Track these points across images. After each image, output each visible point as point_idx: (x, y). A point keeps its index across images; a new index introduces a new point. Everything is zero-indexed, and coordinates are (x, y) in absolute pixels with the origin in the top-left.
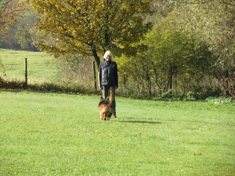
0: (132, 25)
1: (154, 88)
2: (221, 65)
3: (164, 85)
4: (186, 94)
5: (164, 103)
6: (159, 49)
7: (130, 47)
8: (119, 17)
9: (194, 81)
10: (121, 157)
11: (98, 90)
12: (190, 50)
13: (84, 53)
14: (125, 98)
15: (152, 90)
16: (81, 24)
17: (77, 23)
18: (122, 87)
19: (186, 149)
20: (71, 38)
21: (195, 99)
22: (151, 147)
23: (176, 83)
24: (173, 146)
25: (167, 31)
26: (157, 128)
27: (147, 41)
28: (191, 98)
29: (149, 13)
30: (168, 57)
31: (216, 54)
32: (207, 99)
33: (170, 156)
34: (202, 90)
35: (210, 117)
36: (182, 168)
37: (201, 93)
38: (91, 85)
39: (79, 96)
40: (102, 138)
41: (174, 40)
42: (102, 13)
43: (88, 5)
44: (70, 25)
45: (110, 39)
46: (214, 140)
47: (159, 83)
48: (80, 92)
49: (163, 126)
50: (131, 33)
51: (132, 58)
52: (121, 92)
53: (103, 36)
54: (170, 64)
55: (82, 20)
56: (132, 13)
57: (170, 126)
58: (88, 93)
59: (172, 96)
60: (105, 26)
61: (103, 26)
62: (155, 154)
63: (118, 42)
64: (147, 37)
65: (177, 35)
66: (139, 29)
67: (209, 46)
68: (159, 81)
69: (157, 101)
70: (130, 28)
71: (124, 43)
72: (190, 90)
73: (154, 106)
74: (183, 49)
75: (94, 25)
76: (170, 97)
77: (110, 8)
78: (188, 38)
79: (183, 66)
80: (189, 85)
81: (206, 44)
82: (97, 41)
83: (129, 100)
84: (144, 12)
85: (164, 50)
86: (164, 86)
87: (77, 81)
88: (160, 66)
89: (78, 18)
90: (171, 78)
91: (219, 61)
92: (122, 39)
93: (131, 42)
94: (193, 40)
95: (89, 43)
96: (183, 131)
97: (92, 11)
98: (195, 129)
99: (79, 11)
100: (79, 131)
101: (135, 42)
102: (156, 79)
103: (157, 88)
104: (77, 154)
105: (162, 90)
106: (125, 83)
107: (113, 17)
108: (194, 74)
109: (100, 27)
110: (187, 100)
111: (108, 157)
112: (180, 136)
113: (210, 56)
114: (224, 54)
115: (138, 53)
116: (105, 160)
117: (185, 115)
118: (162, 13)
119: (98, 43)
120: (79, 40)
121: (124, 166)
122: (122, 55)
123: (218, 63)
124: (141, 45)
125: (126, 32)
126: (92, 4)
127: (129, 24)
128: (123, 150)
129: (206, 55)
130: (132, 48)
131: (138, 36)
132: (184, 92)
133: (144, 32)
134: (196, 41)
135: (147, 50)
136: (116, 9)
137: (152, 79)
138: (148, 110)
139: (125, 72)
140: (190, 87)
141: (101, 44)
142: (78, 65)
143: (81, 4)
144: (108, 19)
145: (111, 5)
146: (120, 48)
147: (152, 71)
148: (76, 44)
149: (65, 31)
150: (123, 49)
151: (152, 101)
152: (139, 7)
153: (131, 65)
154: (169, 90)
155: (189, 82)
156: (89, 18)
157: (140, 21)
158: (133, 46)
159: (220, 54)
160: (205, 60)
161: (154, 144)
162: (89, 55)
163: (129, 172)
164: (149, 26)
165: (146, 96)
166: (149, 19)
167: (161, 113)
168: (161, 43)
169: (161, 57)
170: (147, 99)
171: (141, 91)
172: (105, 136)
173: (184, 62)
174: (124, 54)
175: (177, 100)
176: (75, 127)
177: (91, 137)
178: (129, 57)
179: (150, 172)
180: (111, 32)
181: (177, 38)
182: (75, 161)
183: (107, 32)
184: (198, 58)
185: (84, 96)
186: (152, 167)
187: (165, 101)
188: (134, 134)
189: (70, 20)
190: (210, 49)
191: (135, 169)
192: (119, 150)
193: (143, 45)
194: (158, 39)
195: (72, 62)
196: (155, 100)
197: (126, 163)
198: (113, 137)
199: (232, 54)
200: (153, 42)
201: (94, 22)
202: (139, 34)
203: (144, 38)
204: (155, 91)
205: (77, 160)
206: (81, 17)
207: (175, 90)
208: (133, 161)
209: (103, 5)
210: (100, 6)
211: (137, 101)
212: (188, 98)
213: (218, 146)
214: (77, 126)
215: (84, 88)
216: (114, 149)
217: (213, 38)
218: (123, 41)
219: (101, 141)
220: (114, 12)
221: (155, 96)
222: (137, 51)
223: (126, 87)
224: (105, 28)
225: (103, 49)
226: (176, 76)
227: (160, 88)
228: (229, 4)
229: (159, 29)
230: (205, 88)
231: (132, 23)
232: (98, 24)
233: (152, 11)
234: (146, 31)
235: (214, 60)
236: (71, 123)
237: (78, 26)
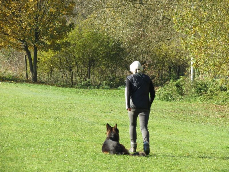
0: (57, 25)
1: (76, 78)
2: (132, 59)
3: (84, 75)
4: (102, 83)
5: (84, 91)
6: (80, 45)
7: (56, 43)
8: (47, 18)
9: (109, 73)
10: (44, 135)
11: (28, 79)
12: (106, 47)
13: (18, 48)
14: (51, 86)
15: (73, 80)
16: (15, 24)
17: (12, 22)
18: (49, 76)
19: (100, 129)
20: (6, 36)
21: (109, 87)
22: (70, 127)
23: (94, 74)
24: (89, 126)
25: (87, 30)
26: (76, 111)
27: (70, 39)
28: (106, 86)
29: (72, 15)
30: (87, 52)
31: (128, 50)
32: (120, 88)
33: (86, 134)
34: (115, 80)
35: (121, 103)
36: (95, 145)
37: (114, 82)
38: (23, 75)
39: (12, 84)
40: (30, 119)
41: (92, 38)
42: (32, 15)
43: (21, 8)
44: (6, 24)
45: (40, 36)
46: (123, 122)
47: (80, 74)
48: (14, 81)
49: (81, 110)
50: (57, 32)
51: (57, 53)
52: (48, 81)
53: (34, 34)
54: (89, 58)
55: (16, 20)
56: (57, 15)
57: (87, 109)
58: (20, 81)
59: (90, 84)
60: (35, 25)
61: (33, 26)
62: (73, 133)
63: (46, 39)
64: (70, 35)
65: (95, 34)
66: (63, 28)
67: (122, 43)
68: (80, 72)
69: (77, 89)
70: (56, 28)
71: (51, 40)
72: (106, 80)
73: (75, 93)
74: (100, 45)
75: (25, 25)
76: (89, 85)
77: (39, 11)
78: (104, 37)
79: (100, 60)
80: (104, 76)
81: (119, 42)
82: (28, 38)
83: (54, 87)
84: (68, 15)
85: (84, 46)
86: (84, 77)
87: (11, 72)
88: (81, 59)
89: (12, 19)
90: (90, 69)
91: (130, 56)
92: (49, 36)
93: (57, 39)
94: (109, 38)
95: (21, 39)
96: (98, 114)
97: (24, 13)
98: (108, 112)
99: (13, 13)
100: (11, 113)
101: (60, 40)
102: (77, 70)
103: (78, 78)
104: (8, 133)
105: (82, 79)
106: (51, 74)
107: (42, 18)
108: (109, 66)
109: (30, 26)
110: (103, 88)
111: (33, 135)
112: (95, 118)
113: (122, 52)
114: (134, 50)
115: (62, 49)
116: (31, 137)
117: (100, 101)
118: (83, 15)
119: (29, 40)
120: (13, 37)
121: (46, 142)
122: (50, 49)
123: (129, 58)
124: (65, 41)
125: (52, 31)
126: (24, 7)
127: (55, 24)
128: (47, 129)
129: (119, 51)
130: (58, 44)
131: (62, 34)
132: (100, 81)
133: (68, 31)
134: (111, 39)
135: (69, 46)
136: (45, 11)
137: (74, 70)
138: (70, 96)
139: (51, 64)
140: (106, 77)
141: (32, 41)
142: (13, 58)
143: (15, 7)
144: (37, 20)
145: (40, 8)
146: (47, 44)
147: (74, 63)
148: (11, 41)
149: (2, 30)
150: (50, 45)
151: (74, 89)
152: (64, 10)
153: (56, 59)
154: (88, 80)
155: (105, 73)
156: (22, 19)
157: (64, 22)
158: (58, 42)
159: (131, 50)
160: (119, 55)
161: (73, 125)
162: (21, 49)
163: (50, 148)
164: (72, 26)
165: (68, 85)
166: (72, 20)
167: (80, 99)
168: (82, 40)
169: (81, 52)
170: (69, 87)
171: (65, 80)
172: (32, 117)
173: (101, 56)
174: (51, 49)
175: (95, 88)
176: (8, 109)
177: (21, 118)
178: (55, 52)
179: (68, 148)
180: (40, 31)
181: (95, 37)
182: (6, 138)
183: (36, 31)
184: (112, 53)
185: (17, 84)
186: (70, 144)
187: (84, 89)
188: (56, 116)
189: (6, 21)
190: (122, 46)
191: (55, 146)
192: (43, 129)
193: (66, 42)
194: (80, 37)
195: (8, 55)
196: (76, 88)
197: (48, 140)
198: (39, 118)
199: (141, 50)
200: (75, 40)
201: (26, 22)
202: (63, 33)
203: (68, 36)
204: (76, 81)
205: (8, 137)
206: (15, 18)
207: (93, 79)
208: (54, 138)
209: (33, 8)
210: (31, 9)
211: (61, 88)
212: (104, 87)
213: (126, 127)
214: (9, 109)
215: (17, 77)
216: (39, 128)
217: (125, 37)
218: (50, 39)
219: (28, 122)
220: (42, 14)
221: (76, 84)
222: (61, 47)
223: (52, 77)
224: (35, 27)
225: (33, 45)
226: (94, 68)
227: (81, 78)
228: (139, 8)
229: (80, 29)
230: (118, 78)
231: (58, 24)
232: (29, 24)
233: (74, 14)
234: (69, 31)
235: (126, 55)
236: (5, 106)
237: (12, 25)
